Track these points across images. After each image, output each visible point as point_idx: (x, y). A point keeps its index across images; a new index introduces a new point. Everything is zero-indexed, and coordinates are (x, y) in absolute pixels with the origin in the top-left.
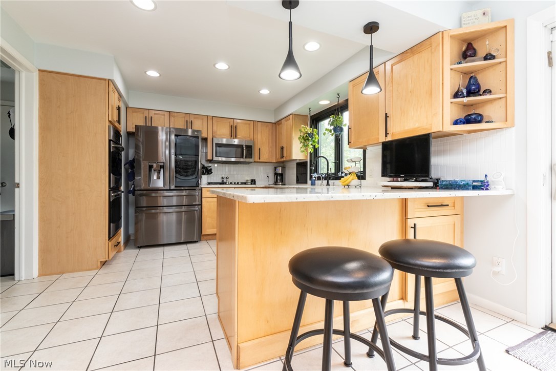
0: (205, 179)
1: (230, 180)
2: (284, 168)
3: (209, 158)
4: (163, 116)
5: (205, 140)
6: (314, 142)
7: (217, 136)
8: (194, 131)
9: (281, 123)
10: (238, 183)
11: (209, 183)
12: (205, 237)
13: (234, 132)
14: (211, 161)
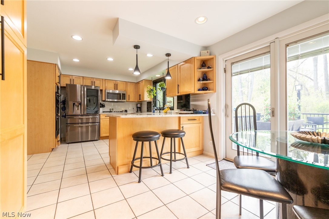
0: (101, 110)
1: (114, 110)
2: (141, 104)
3: (104, 99)
4: (79, 79)
5: (101, 90)
6: (154, 93)
7: (107, 89)
8: (95, 87)
9: (139, 83)
10: (118, 112)
11: (103, 112)
12: (102, 138)
13: (116, 87)
14: (104, 101)
